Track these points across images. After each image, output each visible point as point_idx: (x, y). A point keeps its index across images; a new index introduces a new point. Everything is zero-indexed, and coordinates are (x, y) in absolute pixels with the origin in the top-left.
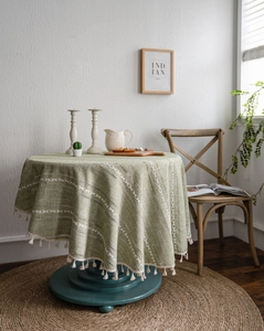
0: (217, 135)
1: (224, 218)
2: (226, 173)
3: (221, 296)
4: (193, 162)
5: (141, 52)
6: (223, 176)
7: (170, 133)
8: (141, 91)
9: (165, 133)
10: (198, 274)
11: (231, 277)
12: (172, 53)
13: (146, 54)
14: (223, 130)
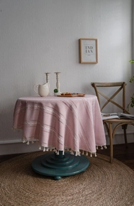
0: (122, 85)
1: (127, 132)
2: (128, 107)
3: (120, 174)
4: (109, 101)
5: (79, 41)
6: (126, 108)
7: (96, 85)
8: (80, 62)
9: (93, 85)
10: (110, 162)
11: (128, 165)
12: (96, 40)
13: (82, 42)
14: (126, 82)
